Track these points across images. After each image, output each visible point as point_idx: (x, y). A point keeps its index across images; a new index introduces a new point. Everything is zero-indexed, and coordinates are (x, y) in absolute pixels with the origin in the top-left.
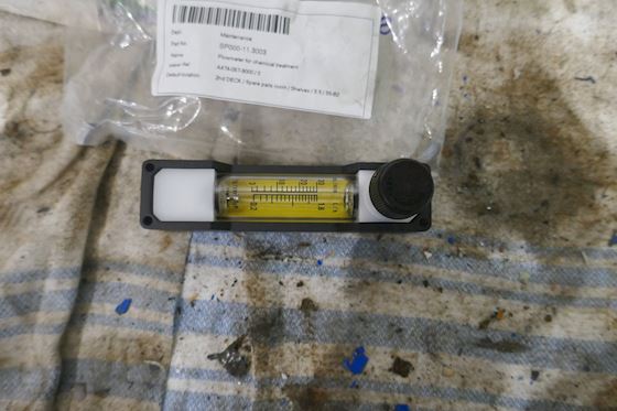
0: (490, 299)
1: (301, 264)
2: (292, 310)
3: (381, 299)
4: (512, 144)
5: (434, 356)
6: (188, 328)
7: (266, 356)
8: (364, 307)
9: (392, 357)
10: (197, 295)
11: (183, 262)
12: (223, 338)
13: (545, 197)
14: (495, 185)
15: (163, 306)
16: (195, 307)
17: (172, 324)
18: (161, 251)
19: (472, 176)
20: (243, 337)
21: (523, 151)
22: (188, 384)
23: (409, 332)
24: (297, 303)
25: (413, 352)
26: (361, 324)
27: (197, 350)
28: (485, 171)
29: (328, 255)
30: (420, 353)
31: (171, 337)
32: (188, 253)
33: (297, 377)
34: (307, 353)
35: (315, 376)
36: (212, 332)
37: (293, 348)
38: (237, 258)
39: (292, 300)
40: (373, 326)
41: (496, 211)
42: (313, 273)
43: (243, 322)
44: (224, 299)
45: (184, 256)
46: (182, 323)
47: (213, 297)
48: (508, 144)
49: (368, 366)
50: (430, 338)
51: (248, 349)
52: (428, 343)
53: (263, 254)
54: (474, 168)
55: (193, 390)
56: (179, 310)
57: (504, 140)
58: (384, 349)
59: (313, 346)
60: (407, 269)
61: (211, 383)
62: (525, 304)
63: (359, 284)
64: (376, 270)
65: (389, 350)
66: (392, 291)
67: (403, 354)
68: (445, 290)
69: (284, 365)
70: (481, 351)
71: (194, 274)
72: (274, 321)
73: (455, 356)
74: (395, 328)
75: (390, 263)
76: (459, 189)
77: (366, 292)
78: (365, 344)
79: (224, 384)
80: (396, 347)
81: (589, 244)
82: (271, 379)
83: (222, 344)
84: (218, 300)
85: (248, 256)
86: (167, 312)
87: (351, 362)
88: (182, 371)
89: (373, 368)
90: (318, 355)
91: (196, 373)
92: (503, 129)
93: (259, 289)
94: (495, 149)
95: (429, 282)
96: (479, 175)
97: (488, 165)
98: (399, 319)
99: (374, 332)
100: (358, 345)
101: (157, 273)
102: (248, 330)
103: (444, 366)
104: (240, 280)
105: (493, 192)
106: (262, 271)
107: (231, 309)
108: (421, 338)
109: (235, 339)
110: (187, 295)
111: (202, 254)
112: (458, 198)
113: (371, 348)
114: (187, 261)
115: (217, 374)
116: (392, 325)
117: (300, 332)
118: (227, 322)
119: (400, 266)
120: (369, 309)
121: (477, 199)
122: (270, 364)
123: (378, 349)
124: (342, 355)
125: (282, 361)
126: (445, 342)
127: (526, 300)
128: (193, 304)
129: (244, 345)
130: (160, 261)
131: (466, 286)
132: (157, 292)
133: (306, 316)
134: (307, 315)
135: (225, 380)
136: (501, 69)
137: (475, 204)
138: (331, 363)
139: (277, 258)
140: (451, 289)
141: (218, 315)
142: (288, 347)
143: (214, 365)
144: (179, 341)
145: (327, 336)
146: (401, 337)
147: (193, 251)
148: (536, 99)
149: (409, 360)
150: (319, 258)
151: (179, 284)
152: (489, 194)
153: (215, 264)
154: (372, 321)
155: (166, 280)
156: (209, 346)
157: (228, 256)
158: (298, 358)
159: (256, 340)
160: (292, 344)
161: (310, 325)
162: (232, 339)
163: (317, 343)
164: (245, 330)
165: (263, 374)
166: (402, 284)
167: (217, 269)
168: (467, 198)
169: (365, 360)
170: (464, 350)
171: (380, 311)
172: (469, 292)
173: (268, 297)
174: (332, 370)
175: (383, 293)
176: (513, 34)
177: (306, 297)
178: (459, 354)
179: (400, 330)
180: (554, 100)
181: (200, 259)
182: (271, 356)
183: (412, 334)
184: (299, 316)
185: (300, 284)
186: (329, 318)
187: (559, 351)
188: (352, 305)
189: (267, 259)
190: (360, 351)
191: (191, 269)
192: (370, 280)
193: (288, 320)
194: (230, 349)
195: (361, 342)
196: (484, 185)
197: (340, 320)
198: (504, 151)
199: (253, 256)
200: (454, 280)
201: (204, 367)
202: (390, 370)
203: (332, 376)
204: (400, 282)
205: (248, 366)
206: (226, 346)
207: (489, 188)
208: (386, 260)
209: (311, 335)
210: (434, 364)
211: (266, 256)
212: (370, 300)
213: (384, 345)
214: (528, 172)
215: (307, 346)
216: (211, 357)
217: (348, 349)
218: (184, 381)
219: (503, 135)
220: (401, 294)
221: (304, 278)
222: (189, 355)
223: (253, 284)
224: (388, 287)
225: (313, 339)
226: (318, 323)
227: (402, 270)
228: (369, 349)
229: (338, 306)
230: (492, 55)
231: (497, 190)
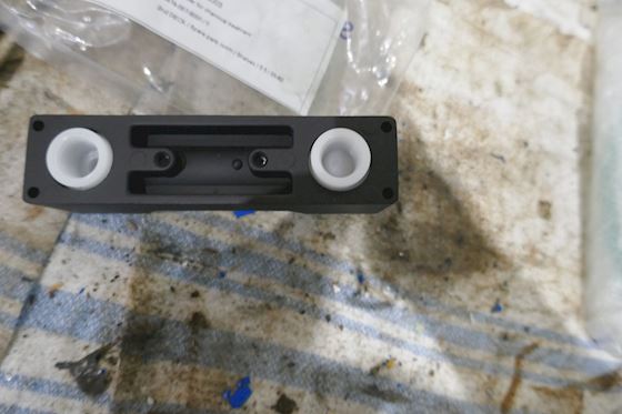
0: (385, 345)
1: (201, 272)
2: (178, 323)
3: (279, 326)
4: (431, 198)
5: (320, 397)
6: (39, 323)
7: (134, 373)
8: (260, 333)
9: (278, 393)
10: (62, 284)
11: (54, 240)
12: (83, 343)
13: (449, 255)
14: (410, 233)
15: (12, 290)
16: (55, 300)
17: (18, 315)
18: (26, 220)
19: (393, 220)
20: (110, 345)
21: (439, 207)
22: (19, 397)
23: (301, 368)
24: (186, 315)
25: (301, 390)
26: (253, 352)
27: (42, 354)
28: (403, 218)
29: (234, 268)
30: (307, 393)
31: (11, 332)
32: (63, 231)
33: (165, 404)
34: (184, 376)
35: (188, 405)
36: (70, 334)
37: (170, 368)
38: (126, 249)
39: (181, 311)
40: (265, 355)
41: (406, 259)
42: (211, 285)
43: (113, 327)
44: (97, 296)
45: (57, 233)
46: (31, 316)
47: (83, 290)
48: (427, 197)
49: (250, 401)
50: (320, 378)
51: (112, 361)
52: (317, 382)
53: (160, 250)
54: (396, 212)
55: (24, 405)
56: (31, 299)
57: (425, 192)
58: (271, 383)
59: (194, 370)
60: (313, 300)
61: (52, 399)
62: (414, 356)
63: (261, 306)
64: (282, 295)
65: (276, 385)
66: (293, 320)
67: (290, 391)
68: (345, 329)
69: (153, 387)
70: (367, 398)
71: (64, 257)
72: (154, 332)
73: (340, 400)
74: (288, 362)
75: (297, 290)
76: (378, 230)
77: (266, 317)
78: (252, 374)
79: (70, 402)
80: (284, 384)
81: (477, 307)
82: (133, 402)
83: (79, 351)
84: (88, 296)
85: (142, 249)
86: (15, 298)
87: (232, 394)
88: (16, 378)
89: (255, 404)
90: (196, 381)
91: (34, 384)
92: (427, 182)
93: (145, 291)
94: (417, 198)
95: (332, 317)
96: (399, 220)
97: (409, 212)
98: (294, 352)
99: (265, 363)
100: (244, 375)
101: (12, 246)
102: (119, 338)
103: (328, 409)
104: (123, 276)
105: (408, 240)
106: (155, 270)
107: (103, 310)
108: (312, 376)
109: (98, 347)
110: (48, 281)
111: (82, 235)
112: (376, 238)
113: (257, 380)
114: (59, 239)
115: (63, 388)
116: (285, 358)
117: (180, 350)
118: (93, 325)
119: (307, 295)
120: (265, 336)
121: (392, 243)
122: (136, 384)
123: (265, 382)
124: (225, 384)
125: (152, 382)
126: (334, 384)
127: (416, 352)
128: (52, 294)
129: (108, 356)
130: (22, 231)
131: (366, 328)
132: (7, 269)
133: (193, 333)
134: (195, 332)
135: (73, 397)
136: (435, 126)
137: (389, 247)
138: (210, 392)
139: (175, 260)
140: (350, 329)
141: (84, 314)
142: (162, 367)
143: (62, 377)
144: (21, 339)
145: (213, 360)
146: (292, 372)
147: (70, 229)
148: (458, 163)
149: (295, 399)
150: (223, 268)
151: (39, 265)
152: (404, 241)
153: (95, 251)
154: (265, 350)
155: (23, 256)
156: (62, 351)
157: (115, 244)
158: (172, 381)
159: (125, 353)
160: (168, 364)
161: (196, 344)
162: (94, 347)
163: (198, 366)
164: (114, 338)
165: (124, 395)
166: (305, 315)
167: (98, 258)
168: (384, 240)
169: (248, 393)
170: (351, 394)
171: (276, 340)
172: (367, 335)
173: (154, 303)
174: (209, 401)
175: (284, 321)
176: (450, 97)
177: (198, 310)
178: (346, 398)
179: (292, 365)
180: (472, 168)
181: (77, 241)
182: (140, 375)
183: (304, 371)
184: (185, 332)
185: (195, 295)
186: (218, 340)
187: (435, 408)
188: (247, 329)
189: (163, 258)
190: (245, 382)
191: (62, 250)
192: (274, 304)
193: (171, 334)
194: (88, 358)
195: (249, 373)
196: (401, 231)
197: (231, 343)
198: (424, 203)
199: (149, 251)
200: (356, 320)
201: (47, 377)
202: (272, 407)
203: (208, 406)
204: (303, 312)
205: (107, 382)
206: (84, 354)
207: (404, 235)
208: (294, 286)
209: (193, 356)
210: (318, 407)
211: (163, 255)
212: (269, 326)
213: (272, 379)
214: (440, 228)
215: (187, 368)
216: (60, 366)
217: (232, 378)
218: (14, 391)
219: (425, 187)
220: (301, 325)
221: (201, 288)
222: (31, 358)
223: (140, 283)
224: (289, 316)
225: (196, 361)
226: (206, 342)
227: (308, 300)
228: (255, 381)
229: (232, 327)
230: (430, 111)
231: (411, 238)
